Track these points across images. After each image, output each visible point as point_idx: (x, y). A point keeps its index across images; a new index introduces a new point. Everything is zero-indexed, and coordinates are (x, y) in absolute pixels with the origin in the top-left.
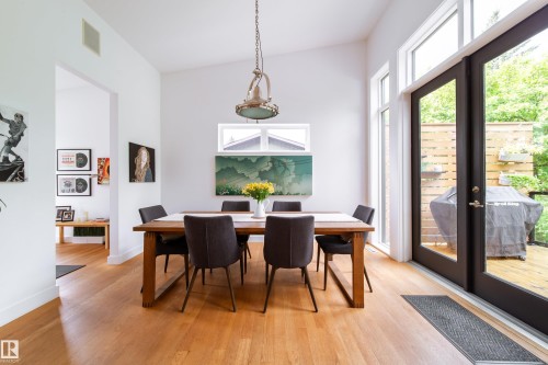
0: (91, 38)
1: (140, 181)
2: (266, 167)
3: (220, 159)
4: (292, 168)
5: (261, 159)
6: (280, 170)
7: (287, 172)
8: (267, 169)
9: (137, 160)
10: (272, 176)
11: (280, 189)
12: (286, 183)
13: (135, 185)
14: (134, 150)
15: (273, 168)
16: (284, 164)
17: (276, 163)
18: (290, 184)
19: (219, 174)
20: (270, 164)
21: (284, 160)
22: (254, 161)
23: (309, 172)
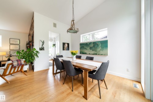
0: (55, 25)
1: (65, 50)
2: (92, 45)
3: (81, 44)
4: (100, 45)
5: (90, 43)
6: (96, 46)
7: (98, 47)
8: (92, 46)
9: (64, 46)
10: (94, 48)
11: (96, 53)
12: (98, 51)
13: (64, 51)
14: (64, 44)
15: (94, 46)
16: (97, 44)
17: (95, 44)
18: (99, 51)
19: (81, 48)
20: (93, 45)
21: (97, 43)
22: (88, 44)
23: (107, 46)
